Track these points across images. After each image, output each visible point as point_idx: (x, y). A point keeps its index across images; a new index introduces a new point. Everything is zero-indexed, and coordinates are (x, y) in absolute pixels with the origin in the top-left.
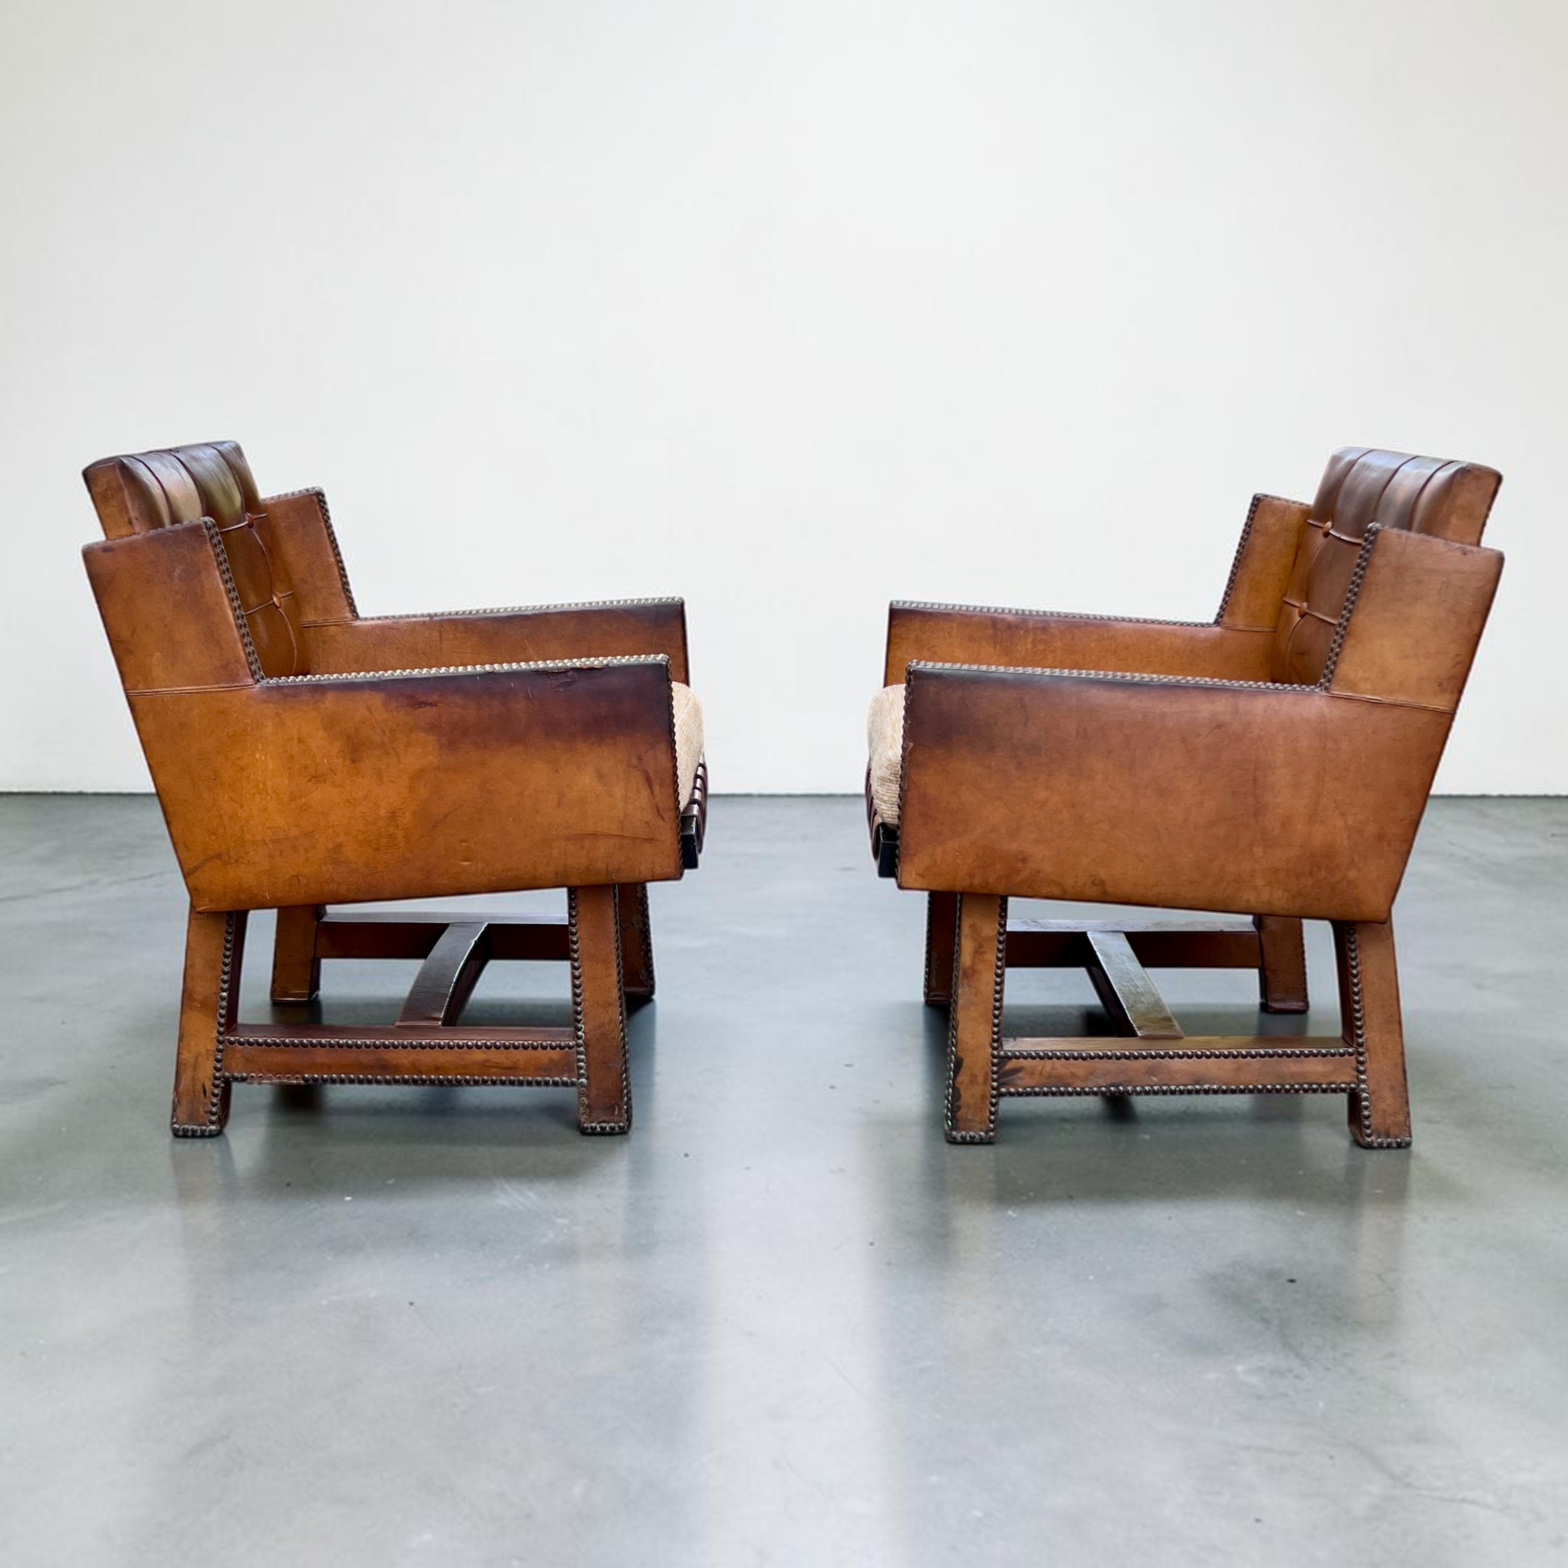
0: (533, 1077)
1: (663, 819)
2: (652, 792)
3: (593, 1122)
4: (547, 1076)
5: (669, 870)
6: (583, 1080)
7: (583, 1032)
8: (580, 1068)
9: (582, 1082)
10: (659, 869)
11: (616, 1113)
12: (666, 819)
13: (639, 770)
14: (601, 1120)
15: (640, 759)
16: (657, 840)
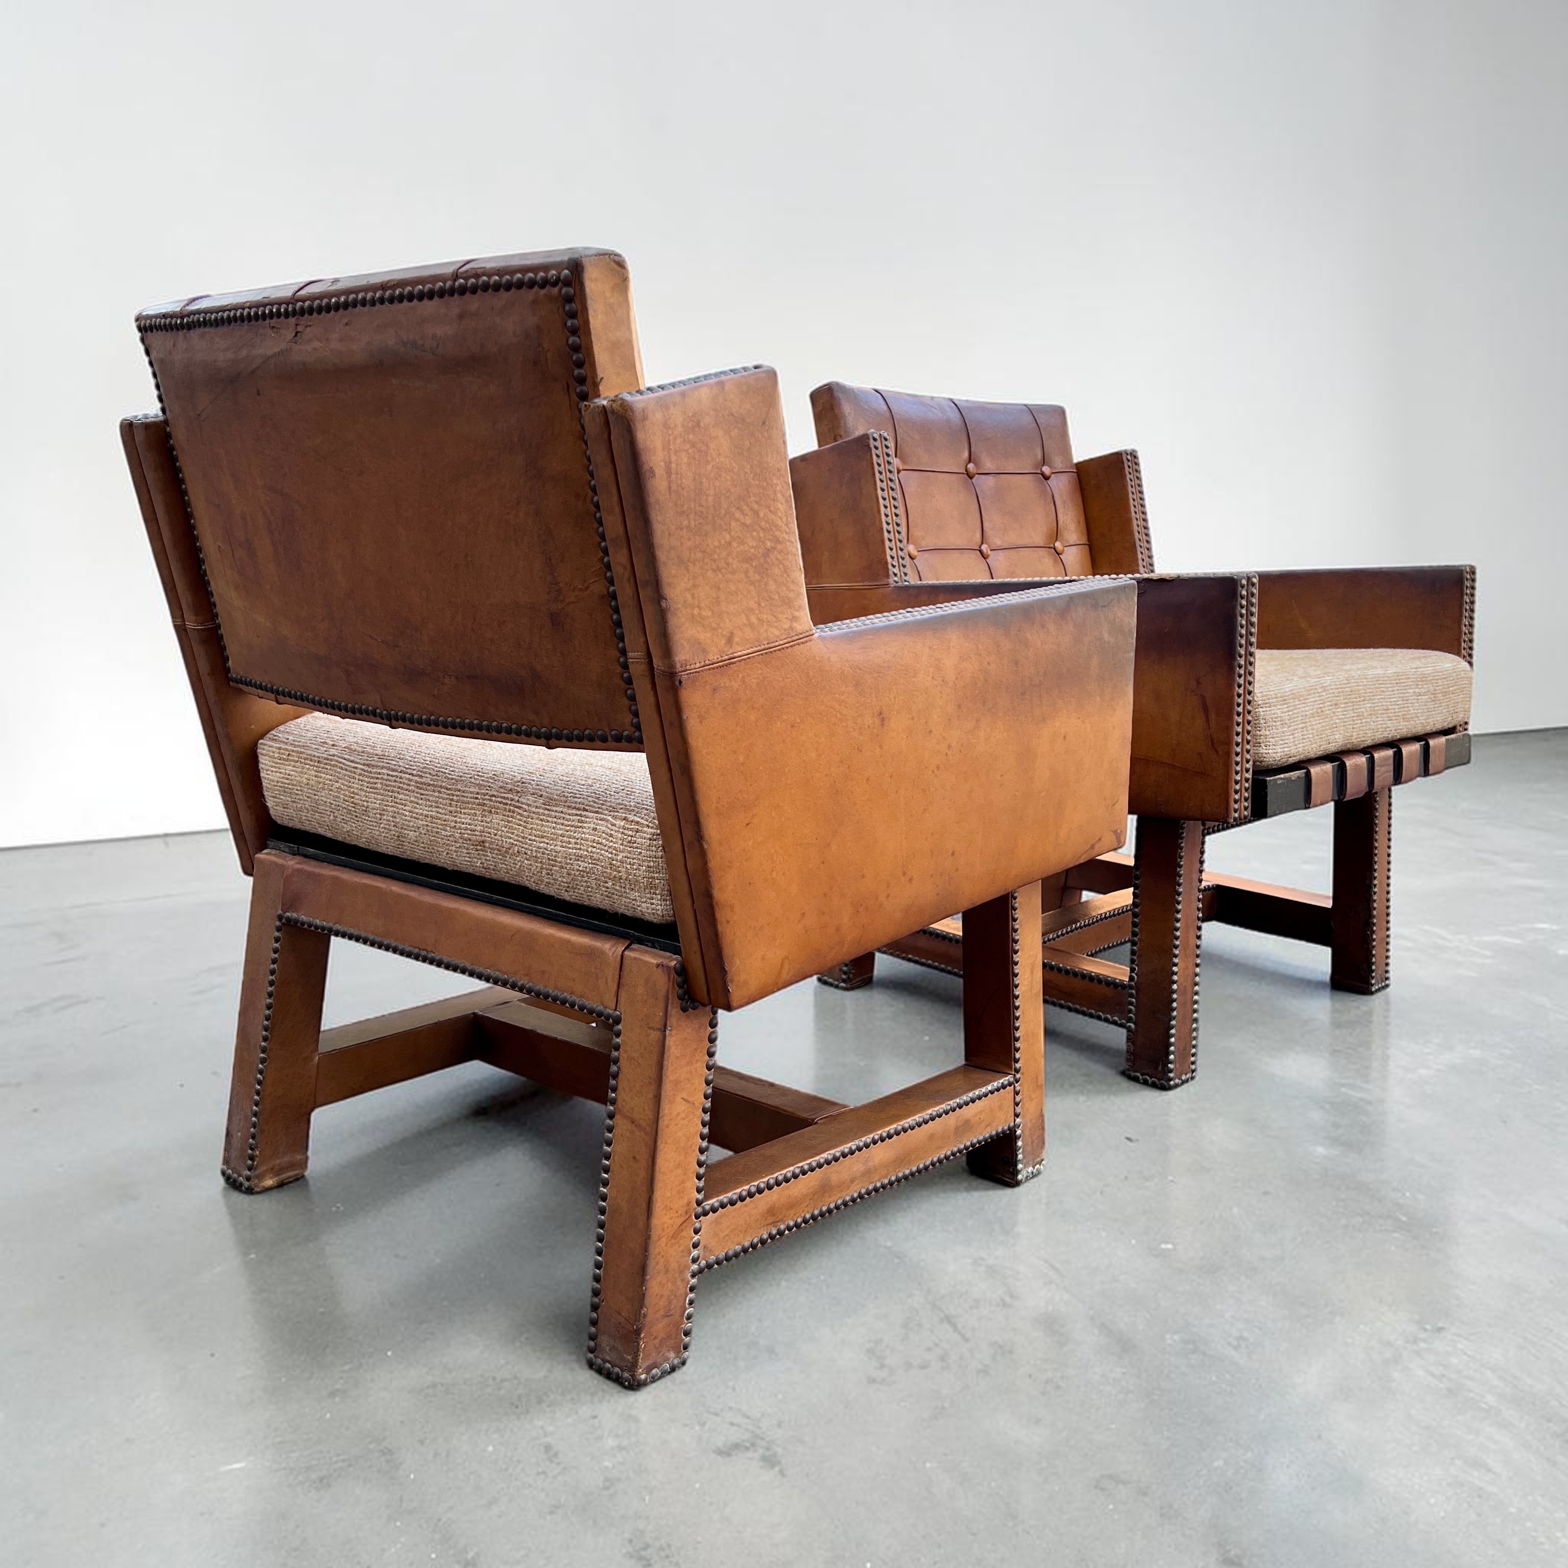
0: (1088, 1010)
1: (1217, 752)
2: (1208, 721)
3: (1136, 1072)
4: (1100, 1011)
5: (1219, 811)
6: (1132, 1025)
7: (1136, 974)
8: (1130, 1011)
9: (1130, 1026)
10: (1209, 808)
11: (1160, 1068)
12: (1220, 753)
13: (1196, 695)
14: (1144, 1071)
15: (1198, 683)
16: (1208, 775)
